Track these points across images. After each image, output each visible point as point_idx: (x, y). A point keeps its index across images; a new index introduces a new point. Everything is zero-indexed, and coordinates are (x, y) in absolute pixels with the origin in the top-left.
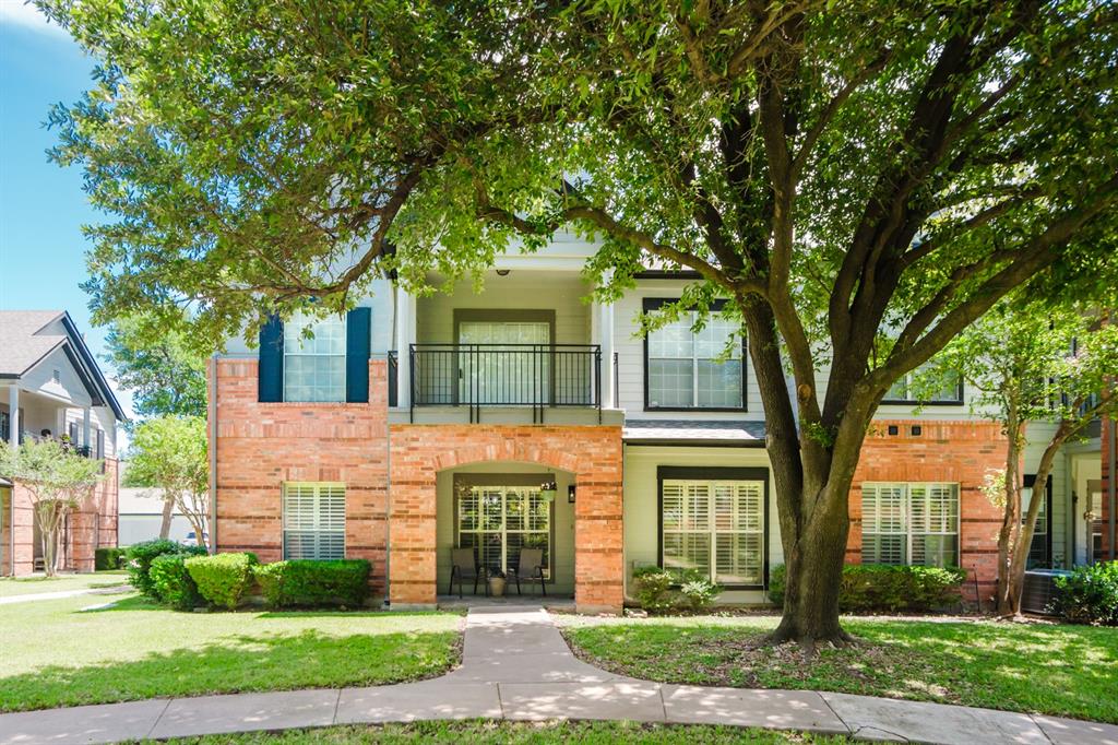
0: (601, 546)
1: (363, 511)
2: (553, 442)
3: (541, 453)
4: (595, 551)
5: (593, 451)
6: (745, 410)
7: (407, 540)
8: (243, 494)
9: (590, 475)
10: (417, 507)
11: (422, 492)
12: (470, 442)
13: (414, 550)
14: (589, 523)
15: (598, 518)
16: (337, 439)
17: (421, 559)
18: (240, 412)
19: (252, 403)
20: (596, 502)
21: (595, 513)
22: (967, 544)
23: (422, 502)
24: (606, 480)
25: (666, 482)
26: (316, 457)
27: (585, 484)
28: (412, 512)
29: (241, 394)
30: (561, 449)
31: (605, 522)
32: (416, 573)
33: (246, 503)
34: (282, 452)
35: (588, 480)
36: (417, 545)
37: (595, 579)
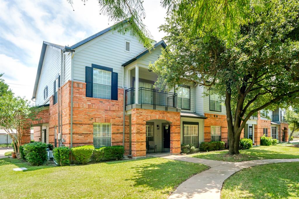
0: (177, 140)
1: (116, 132)
2: (169, 115)
3: (167, 118)
4: (176, 141)
5: (175, 118)
6: (190, 110)
7: (140, 139)
8: (81, 126)
9: (175, 123)
10: (142, 131)
11: (143, 127)
12: (153, 114)
13: (141, 142)
14: (175, 134)
15: (176, 133)
16: (110, 110)
17: (143, 144)
18: (80, 99)
19: (84, 97)
20: (176, 129)
21: (176, 132)
22: (222, 137)
23: (143, 129)
24: (178, 124)
25: (184, 125)
26: (104, 115)
27: (174, 125)
28: (141, 132)
29: (81, 94)
30: (170, 117)
31: (177, 134)
32: (142, 148)
33: (82, 129)
34: (94, 113)
35: (175, 124)
36: (142, 141)
37: (176, 147)
